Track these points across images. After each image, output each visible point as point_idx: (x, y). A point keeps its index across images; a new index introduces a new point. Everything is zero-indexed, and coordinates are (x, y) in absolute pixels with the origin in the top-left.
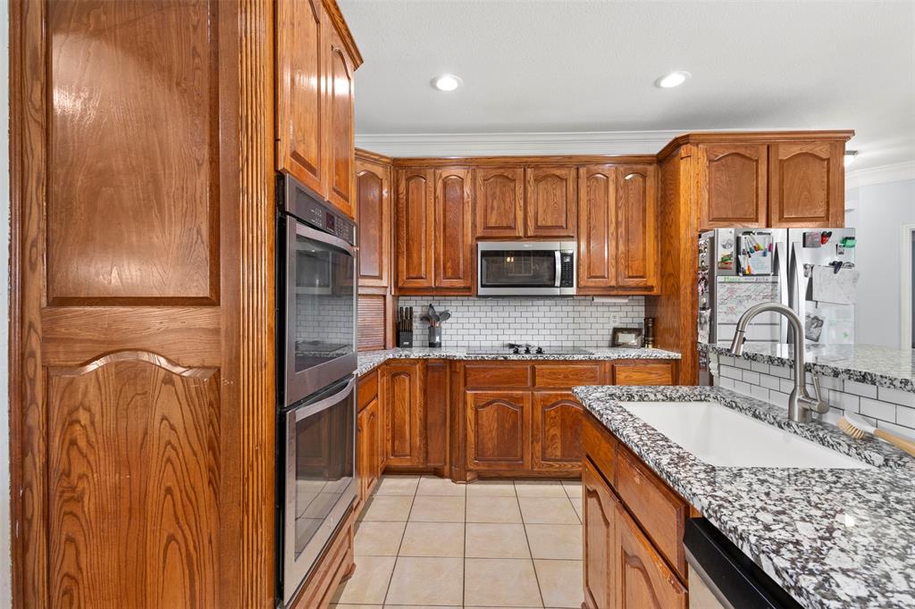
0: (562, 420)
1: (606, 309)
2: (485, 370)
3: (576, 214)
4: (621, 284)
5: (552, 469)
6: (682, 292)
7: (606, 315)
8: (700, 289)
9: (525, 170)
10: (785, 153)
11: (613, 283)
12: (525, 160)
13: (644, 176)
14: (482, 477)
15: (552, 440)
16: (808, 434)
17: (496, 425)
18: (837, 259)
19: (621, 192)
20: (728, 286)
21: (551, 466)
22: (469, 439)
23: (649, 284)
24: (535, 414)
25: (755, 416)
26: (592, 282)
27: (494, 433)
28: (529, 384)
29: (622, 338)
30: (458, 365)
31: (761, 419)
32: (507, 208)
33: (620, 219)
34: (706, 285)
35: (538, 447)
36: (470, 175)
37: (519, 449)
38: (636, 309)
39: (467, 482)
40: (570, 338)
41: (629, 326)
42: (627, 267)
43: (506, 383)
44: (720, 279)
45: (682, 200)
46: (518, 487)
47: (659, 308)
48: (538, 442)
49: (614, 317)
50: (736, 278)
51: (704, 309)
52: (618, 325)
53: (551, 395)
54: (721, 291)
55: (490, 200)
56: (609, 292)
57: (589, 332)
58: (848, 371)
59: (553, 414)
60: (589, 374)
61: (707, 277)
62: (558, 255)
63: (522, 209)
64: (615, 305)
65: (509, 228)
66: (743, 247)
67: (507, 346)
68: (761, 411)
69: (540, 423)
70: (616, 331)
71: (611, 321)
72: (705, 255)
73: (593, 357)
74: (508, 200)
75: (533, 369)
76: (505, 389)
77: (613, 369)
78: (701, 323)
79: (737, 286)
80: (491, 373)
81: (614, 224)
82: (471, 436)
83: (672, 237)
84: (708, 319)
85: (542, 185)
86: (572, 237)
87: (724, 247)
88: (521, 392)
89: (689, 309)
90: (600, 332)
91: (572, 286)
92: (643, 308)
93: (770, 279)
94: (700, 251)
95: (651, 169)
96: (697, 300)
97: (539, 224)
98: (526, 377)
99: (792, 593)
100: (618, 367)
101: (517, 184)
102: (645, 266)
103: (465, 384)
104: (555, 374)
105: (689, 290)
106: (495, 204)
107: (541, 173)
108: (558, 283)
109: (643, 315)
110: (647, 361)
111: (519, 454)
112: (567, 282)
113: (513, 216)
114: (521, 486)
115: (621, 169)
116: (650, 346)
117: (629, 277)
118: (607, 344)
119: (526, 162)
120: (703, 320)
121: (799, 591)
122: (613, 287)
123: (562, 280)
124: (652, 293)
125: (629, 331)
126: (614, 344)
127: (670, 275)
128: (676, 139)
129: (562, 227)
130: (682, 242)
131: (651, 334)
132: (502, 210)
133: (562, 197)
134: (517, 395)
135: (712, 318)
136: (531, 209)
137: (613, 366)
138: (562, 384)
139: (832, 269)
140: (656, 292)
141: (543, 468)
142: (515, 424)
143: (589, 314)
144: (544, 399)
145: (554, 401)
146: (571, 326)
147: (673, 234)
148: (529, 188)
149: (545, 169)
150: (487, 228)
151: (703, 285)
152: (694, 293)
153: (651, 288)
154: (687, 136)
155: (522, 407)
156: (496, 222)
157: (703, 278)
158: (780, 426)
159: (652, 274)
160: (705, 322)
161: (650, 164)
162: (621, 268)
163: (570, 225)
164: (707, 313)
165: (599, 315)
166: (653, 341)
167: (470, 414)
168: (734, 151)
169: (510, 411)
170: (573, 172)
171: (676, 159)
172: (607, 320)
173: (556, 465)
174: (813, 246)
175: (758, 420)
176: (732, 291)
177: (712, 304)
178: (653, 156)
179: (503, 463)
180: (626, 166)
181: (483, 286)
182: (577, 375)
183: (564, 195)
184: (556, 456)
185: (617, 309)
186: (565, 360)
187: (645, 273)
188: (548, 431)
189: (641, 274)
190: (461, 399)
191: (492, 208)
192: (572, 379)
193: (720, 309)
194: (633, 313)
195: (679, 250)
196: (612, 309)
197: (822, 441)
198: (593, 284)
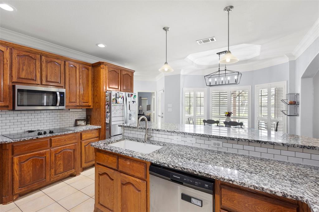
0: (63, 157)
1: (73, 113)
2: (25, 145)
3: (64, 78)
4: (81, 105)
5: (59, 177)
6: (101, 108)
7: (73, 115)
8: (106, 107)
9: (41, 56)
10: (124, 73)
11: (78, 104)
12: (41, 52)
13: (88, 70)
14: (21, 195)
15: (59, 166)
16: (150, 143)
17: (32, 168)
18: (134, 100)
19: (81, 74)
20: (114, 107)
21: (59, 176)
22: (15, 179)
23: (90, 105)
24: (52, 158)
25: (138, 141)
26: (71, 104)
27: (31, 172)
28: (49, 146)
29: (79, 123)
30: (7, 146)
31: (139, 142)
32: (31, 70)
33: (80, 82)
34: (108, 106)
35: (53, 171)
36: (8, 51)
37: (44, 175)
38: (83, 112)
39: (14, 201)
40: (58, 125)
41: (81, 119)
42: (83, 99)
43: (37, 148)
44: (112, 105)
45: (101, 81)
46: (43, 191)
47: (92, 112)
48: (53, 169)
49: (76, 116)
50: (116, 105)
51: (108, 113)
52: (77, 118)
53: (58, 149)
54: (113, 108)
55: (21, 66)
56: (76, 107)
57: (66, 122)
58: (155, 129)
59: (59, 156)
60: (74, 138)
61: (109, 104)
62: (58, 93)
63: (40, 72)
64: (76, 111)
65: (33, 80)
66: (117, 96)
67: (27, 132)
68: (138, 140)
69: (54, 161)
70: (76, 120)
71: (75, 118)
72: (108, 97)
73: (75, 131)
74: (32, 67)
75: (51, 140)
76: (36, 151)
77: (81, 134)
78: (107, 117)
79: (116, 107)
80: (28, 146)
81: (78, 84)
82: (17, 177)
83: (97, 91)
84: (109, 116)
85: (49, 65)
86: (63, 87)
87: (113, 96)
88: (45, 151)
89: (103, 113)
90: (70, 121)
91: (64, 105)
92: (85, 112)
93: (122, 105)
94: (106, 96)
95: (90, 68)
96: (105, 110)
97: (48, 80)
98: (48, 144)
99: (175, 168)
100: (83, 133)
101: (37, 61)
102: (88, 99)
103: (13, 154)
104: (60, 140)
105: (103, 107)
106: (25, 68)
107: (49, 59)
108: (58, 104)
109: (85, 114)
110: (92, 130)
111: (44, 176)
112: (62, 104)
113: (35, 75)
114: (45, 190)
115: (81, 66)
116: (89, 125)
117: (84, 102)
118: (73, 125)
119: (42, 53)
120: (107, 116)
121: (176, 167)
122: (78, 106)
123: (60, 103)
124: (90, 108)
125: (81, 120)
126: (76, 125)
127: (97, 102)
128: (100, 62)
129: (58, 83)
130: (101, 93)
131: (89, 121)
132: (29, 71)
133: (59, 71)
134: (43, 152)
135: (110, 115)
136: (44, 74)
137: (81, 133)
138: (63, 143)
139: (133, 103)
140: (91, 107)
141: (56, 178)
142: (42, 165)
143: (66, 115)
144: (56, 151)
145: (60, 151)
146: (59, 120)
147: (98, 90)
148: (43, 64)
149: (51, 58)
150: (19, 78)
151: (107, 106)
152: (105, 108)
153: (90, 106)
154: (103, 62)
155: (46, 157)
156: (25, 76)
157: (107, 104)
158: (144, 142)
159: (90, 101)
160: (108, 117)
161: (90, 66)
162: (81, 99)
163: (62, 82)
164: (109, 114)
165: (70, 115)
166: (90, 123)
167: (16, 167)
168: (113, 70)
169: (39, 160)
170: (63, 63)
171: (99, 67)
172: (73, 117)
173: (61, 175)
174: (130, 97)
175: (138, 142)
176: (115, 108)
177: (110, 111)
178: (91, 64)
179: (36, 183)
180: (83, 65)
181: (18, 105)
182: (69, 139)
183: (59, 70)
184: (61, 171)
185: (77, 113)
186: (65, 134)
187: (88, 101)
188: (58, 163)
189: (87, 102)
190: (10, 161)
191: (23, 70)
192: (68, 141)
193: (112, 113)
194: (82, 114)
195: (100, 95)
196: (75, 113)
197: (152, 144)
198: (71, 105)
